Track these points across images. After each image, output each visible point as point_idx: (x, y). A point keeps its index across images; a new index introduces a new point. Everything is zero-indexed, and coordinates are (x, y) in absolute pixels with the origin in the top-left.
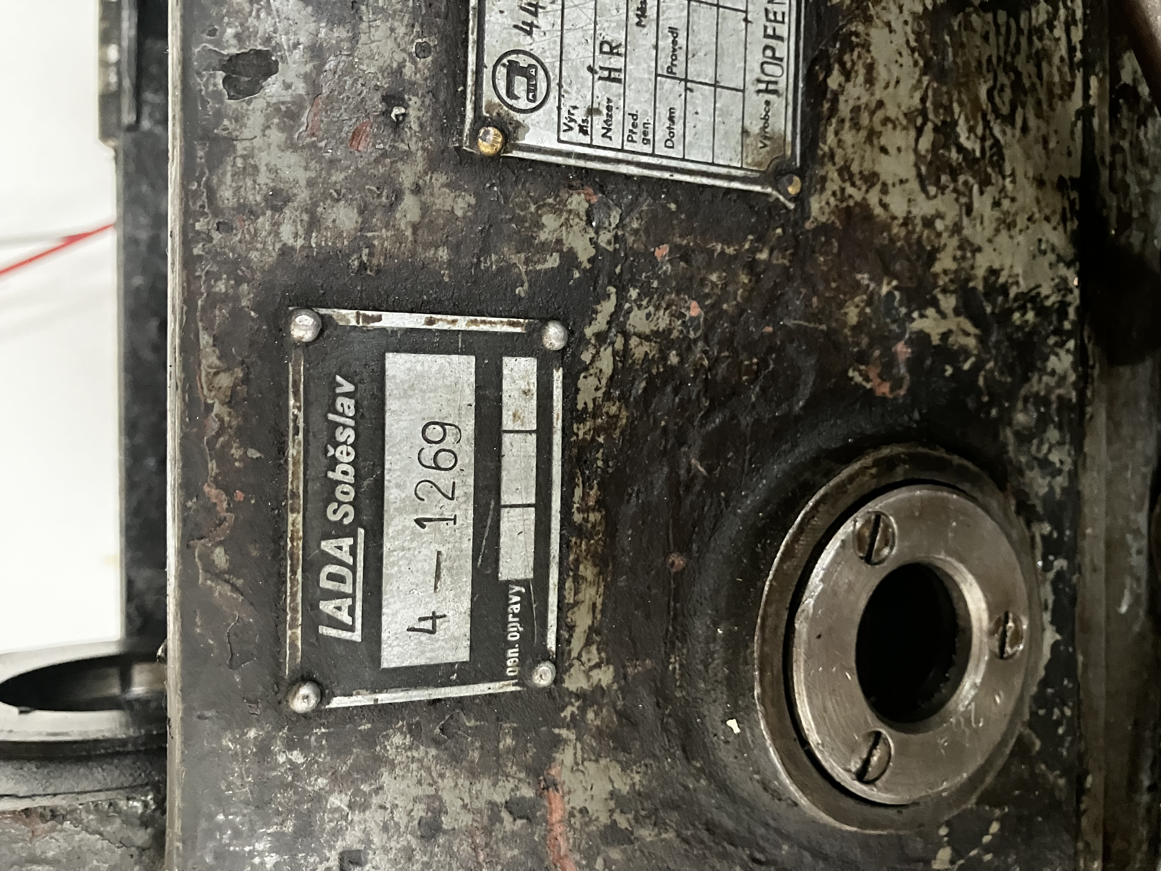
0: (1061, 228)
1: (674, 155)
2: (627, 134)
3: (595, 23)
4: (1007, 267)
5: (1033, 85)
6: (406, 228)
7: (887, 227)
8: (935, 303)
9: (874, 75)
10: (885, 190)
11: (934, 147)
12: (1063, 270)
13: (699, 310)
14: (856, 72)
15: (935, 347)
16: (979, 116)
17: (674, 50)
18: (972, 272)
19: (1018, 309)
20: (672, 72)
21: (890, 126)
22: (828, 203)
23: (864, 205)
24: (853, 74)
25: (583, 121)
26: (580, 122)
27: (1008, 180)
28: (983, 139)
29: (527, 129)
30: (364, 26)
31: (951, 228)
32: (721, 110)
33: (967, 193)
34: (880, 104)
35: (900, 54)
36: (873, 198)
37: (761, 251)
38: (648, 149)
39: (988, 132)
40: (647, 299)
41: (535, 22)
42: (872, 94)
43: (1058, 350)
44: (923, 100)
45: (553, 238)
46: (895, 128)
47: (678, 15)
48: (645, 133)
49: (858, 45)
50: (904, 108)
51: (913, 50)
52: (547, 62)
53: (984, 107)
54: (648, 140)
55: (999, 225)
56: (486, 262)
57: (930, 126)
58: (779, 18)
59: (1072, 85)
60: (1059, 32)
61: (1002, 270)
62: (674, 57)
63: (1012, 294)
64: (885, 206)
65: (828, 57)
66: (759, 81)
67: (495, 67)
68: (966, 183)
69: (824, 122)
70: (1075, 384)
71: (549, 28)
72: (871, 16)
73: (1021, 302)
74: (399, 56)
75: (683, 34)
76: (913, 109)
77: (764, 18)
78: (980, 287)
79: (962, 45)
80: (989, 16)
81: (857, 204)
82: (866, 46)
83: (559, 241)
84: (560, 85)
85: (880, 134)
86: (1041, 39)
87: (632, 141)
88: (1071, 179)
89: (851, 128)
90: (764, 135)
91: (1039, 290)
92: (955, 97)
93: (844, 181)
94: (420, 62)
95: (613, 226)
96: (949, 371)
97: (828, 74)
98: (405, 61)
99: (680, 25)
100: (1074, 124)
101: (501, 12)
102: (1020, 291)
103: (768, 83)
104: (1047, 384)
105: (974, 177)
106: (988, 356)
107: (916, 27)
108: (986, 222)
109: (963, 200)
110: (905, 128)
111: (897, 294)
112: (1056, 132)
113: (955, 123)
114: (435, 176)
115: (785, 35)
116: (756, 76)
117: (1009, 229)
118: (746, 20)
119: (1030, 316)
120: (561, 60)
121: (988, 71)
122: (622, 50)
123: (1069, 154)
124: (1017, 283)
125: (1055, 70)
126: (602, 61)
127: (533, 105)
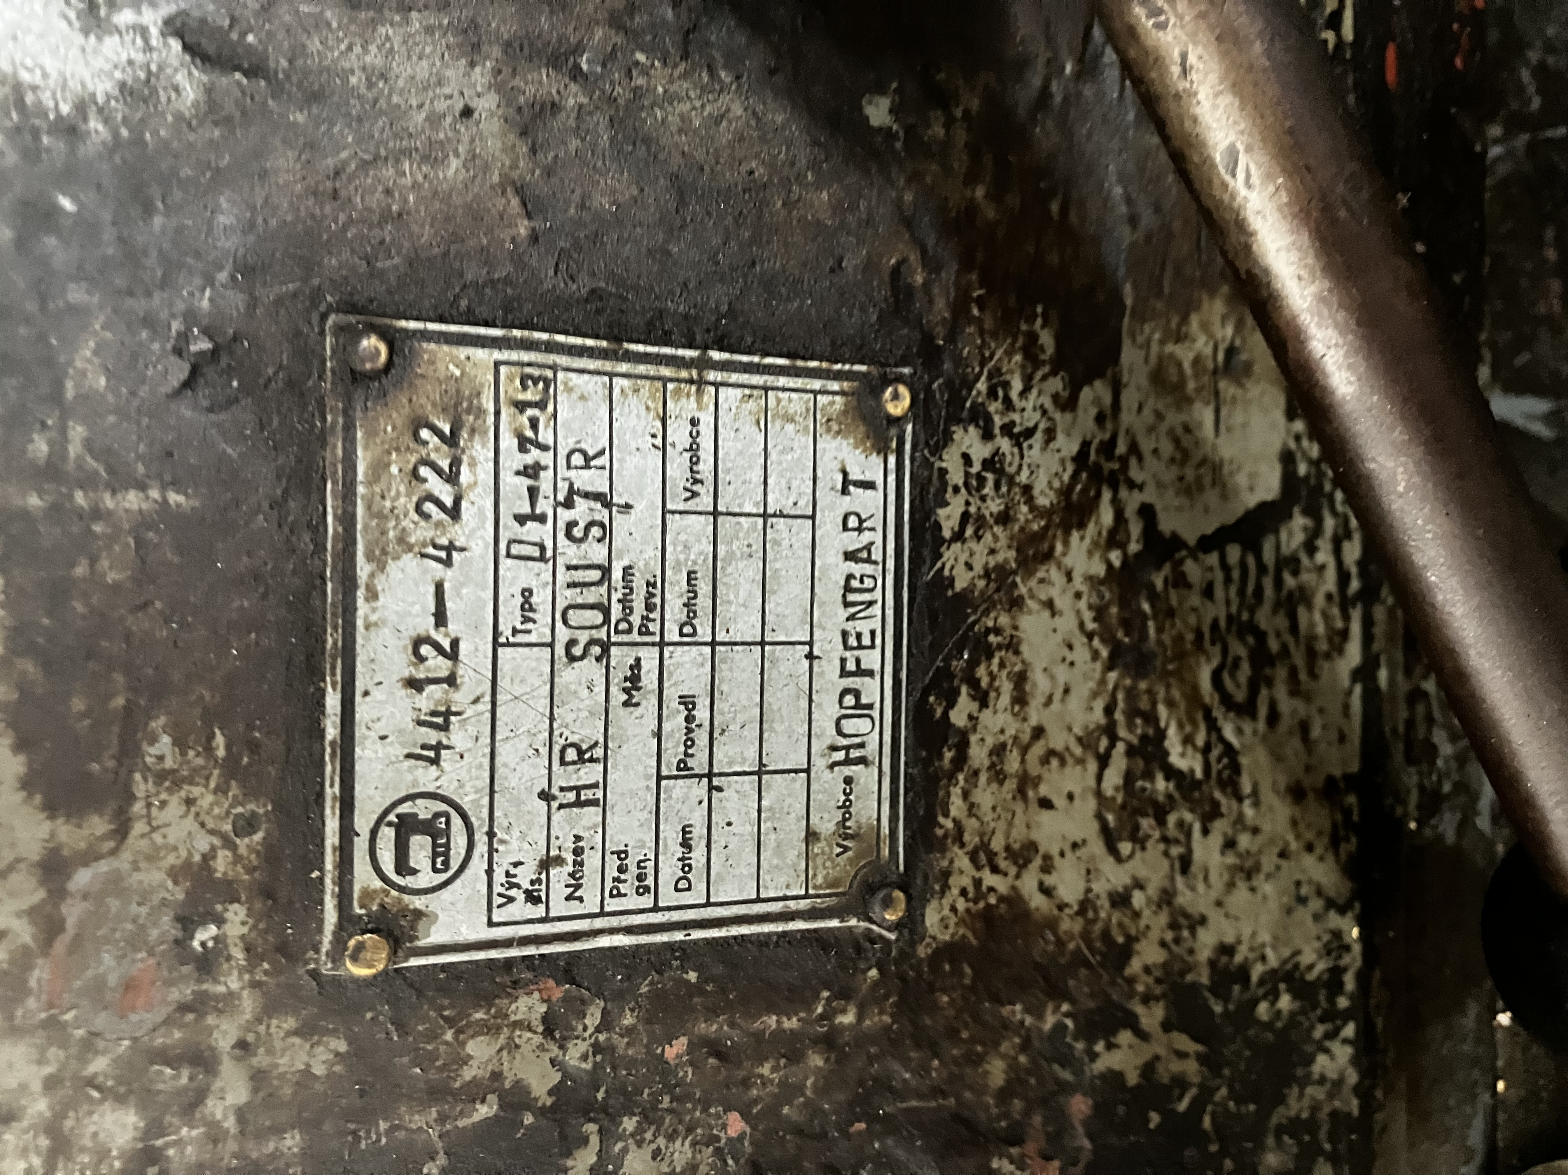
0: (1330, 858)
1: (691, 902)
2: (609, 884)
3: (552, 719)
4: (1246, 937)
5: (1285, 648)
6: (225, 1117)
7: (1052, 924)
8: (1132, 1023)
9: (1028, 688)
10: (1047, 867)
11: (1129, 778)
12: (1334, 920)
13: (743, 1124)
14: (997, 690)
15: (1132, 1090)
16: (1200, 716)
17: (689, 730)
18: (1190, 959)
19: (1265, 997)
20: (687, 768)
21: (1055, 762)
22: (953, 909)
23: (1014, 899)
24: (993, 694)
25: (532, 883)
26: (526, 885)
27: (1247, 802)
28: (1206, 750)
29: (433, 918)
30: (138, 807)
31: (1155, 898)
32: (771, 809)
33: (1182, 838)
34: (1039, 732)
35: (1070, 647)
36: (1029, 884)
37: (844, 1011)
38: (647, 901)
39: (1214, 736)
40: (653, 1128)
41: (445, 742)
42: (1025, 720)
43: (1328, 1044)
44: (1109, 710)
45: (483, 1073)
46: (1063, 763)
47: (695, 672)
48: (640, 878)
49: (1000, 647)
50: (1078, 730)
51: (1090, 636)
52: (466, 803)
53: (1207, 700)
54: (647, 889)
55: (1232, 877)
56: (368, 1137)
57: (1120, 747)
58: (866, 641)
59: (1344, 634)
60: (1324, 556)
61: (1239, 942)
62: (689, 743)
63: (1255, 977)
64: (1046, 891)
65: (951, 676)
66: (834, 748)
67: (374, 833)
68: (1181, 824)
69: (945, 781)
70: (1357, 1090)
71: (470, 745)
72: (1021, 597)
73: (1269, 986)
74: (203, 843)
75: (703, 704)
76: (1092, 726)
77: (841, 647)
78: (1205, 980)
79: (1171, 613)
80: (1213, 559)
81: (1002, 899)
82: (1013, 646)
83: (497, 1076)
84: (491, 834)
85: (1037, 781)
86: (1295, 573)
87: (620, 895)
88: (1347, 777)
89: (989, 781)
90: (843, 832)
91: (1298, 958)
92: (1161, 693)
93: (978, 868)
94: (242, 844)
95: (591, 1030)
96: (1155, 1119)
97: (951, 704)
98: (213, 849)
99: (699, 687)
100: (1349, 693)
101: (383, 738)
102: (1267, 968)
103: (847, 748)
104: (1313, 1098)
105: (1192, 811)
106: (1219, 1081)
107: (1094, 600)
108: (1214, 877)
109: (1176, 851)
110: (1081, 761)
111: (1069, 1023)
112: (1321, 711)
113: (1162, 735)
114: (274, 1022)
115: (877, 667)
116: (828, 742)
117: (1249, 877)
118: (810, 656)
119: (1285, 1002)
120: (492, 792)
121: (1213, 643)
122: (599, 752)
123: (1342, 738)
124: (1263, 958)
125: (1317, 617)
126: (563, 777)
127: (444, 877)
